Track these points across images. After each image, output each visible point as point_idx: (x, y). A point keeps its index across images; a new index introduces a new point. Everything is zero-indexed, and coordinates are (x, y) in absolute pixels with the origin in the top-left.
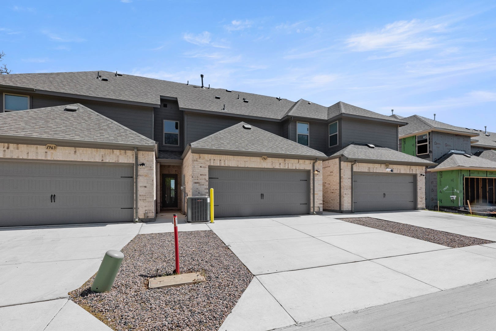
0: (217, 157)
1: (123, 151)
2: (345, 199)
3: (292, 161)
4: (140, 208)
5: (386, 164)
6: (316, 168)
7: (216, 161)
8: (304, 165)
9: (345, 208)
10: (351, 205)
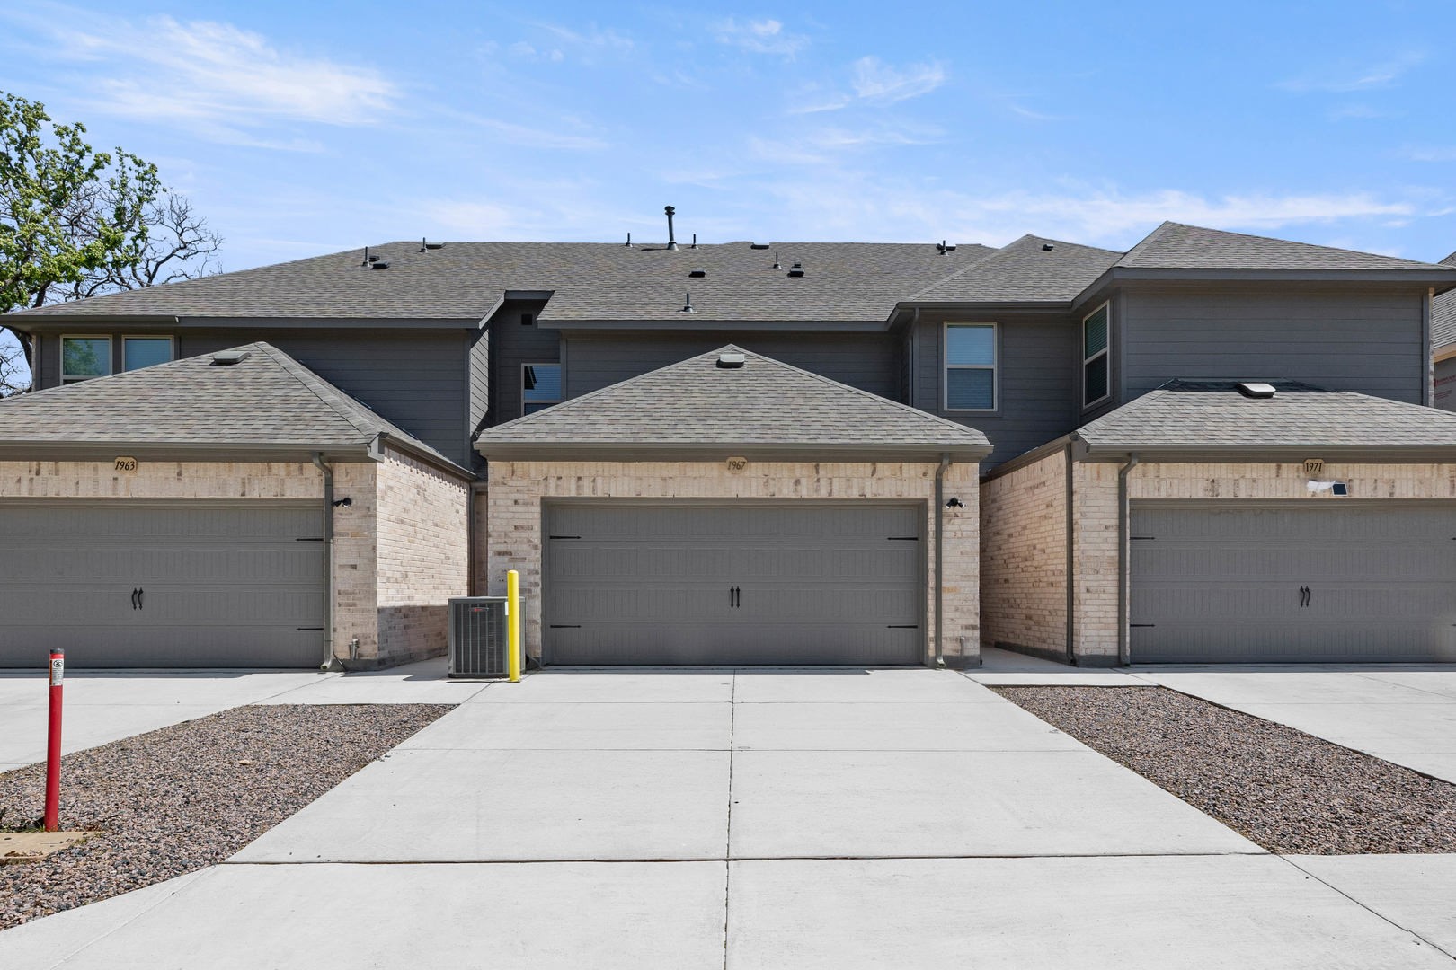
0: (568, 469)
1: (294, 466)
2: (1087, 608)
3: (848, 468)
4: (340, 630)
5: (1309, 461)
6: (949, 493)
7: (564, 483)
8: (899, 483)
9: (1086, 645)
10: (1116, 633)
